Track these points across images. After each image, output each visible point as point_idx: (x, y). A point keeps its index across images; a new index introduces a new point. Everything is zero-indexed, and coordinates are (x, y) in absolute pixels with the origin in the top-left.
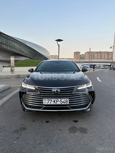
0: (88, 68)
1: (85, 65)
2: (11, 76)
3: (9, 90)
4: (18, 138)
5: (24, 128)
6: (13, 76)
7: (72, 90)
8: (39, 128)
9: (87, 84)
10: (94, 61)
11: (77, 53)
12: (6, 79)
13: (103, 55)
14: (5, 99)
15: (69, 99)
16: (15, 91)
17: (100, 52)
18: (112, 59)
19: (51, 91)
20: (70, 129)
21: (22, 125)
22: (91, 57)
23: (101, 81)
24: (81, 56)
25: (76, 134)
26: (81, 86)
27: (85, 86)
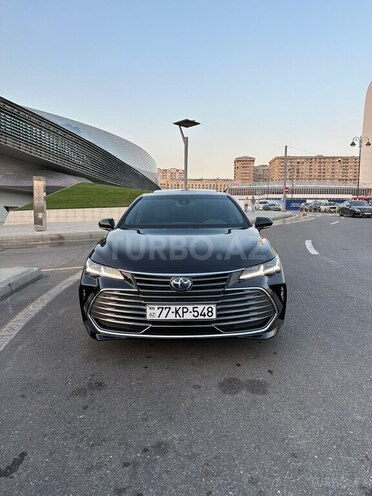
0: (280, 210)
1: (270, 202)
2: (37, 239)
3: (40, 284)
4: (86, 408)
5: (100, 384)
6: (42, 238)
7: (225, 280)
8: (140, 384)
9: (268, 264)
10: (298, 186)
11: (243, 163)
12: (24, 250)
13: (329, 167)
14: (33, 309)
15: (218, 304)
16: (58, 286)
17: (321, 158)
18: (356, 179)
19: (168, 283)
20: (221, 385)
21: (93, 375)
22: (289, 174)
23: (316, 253)
24: (256, 169)
25: (239, 395)
26: (249, 269)
27: (261, 271)
